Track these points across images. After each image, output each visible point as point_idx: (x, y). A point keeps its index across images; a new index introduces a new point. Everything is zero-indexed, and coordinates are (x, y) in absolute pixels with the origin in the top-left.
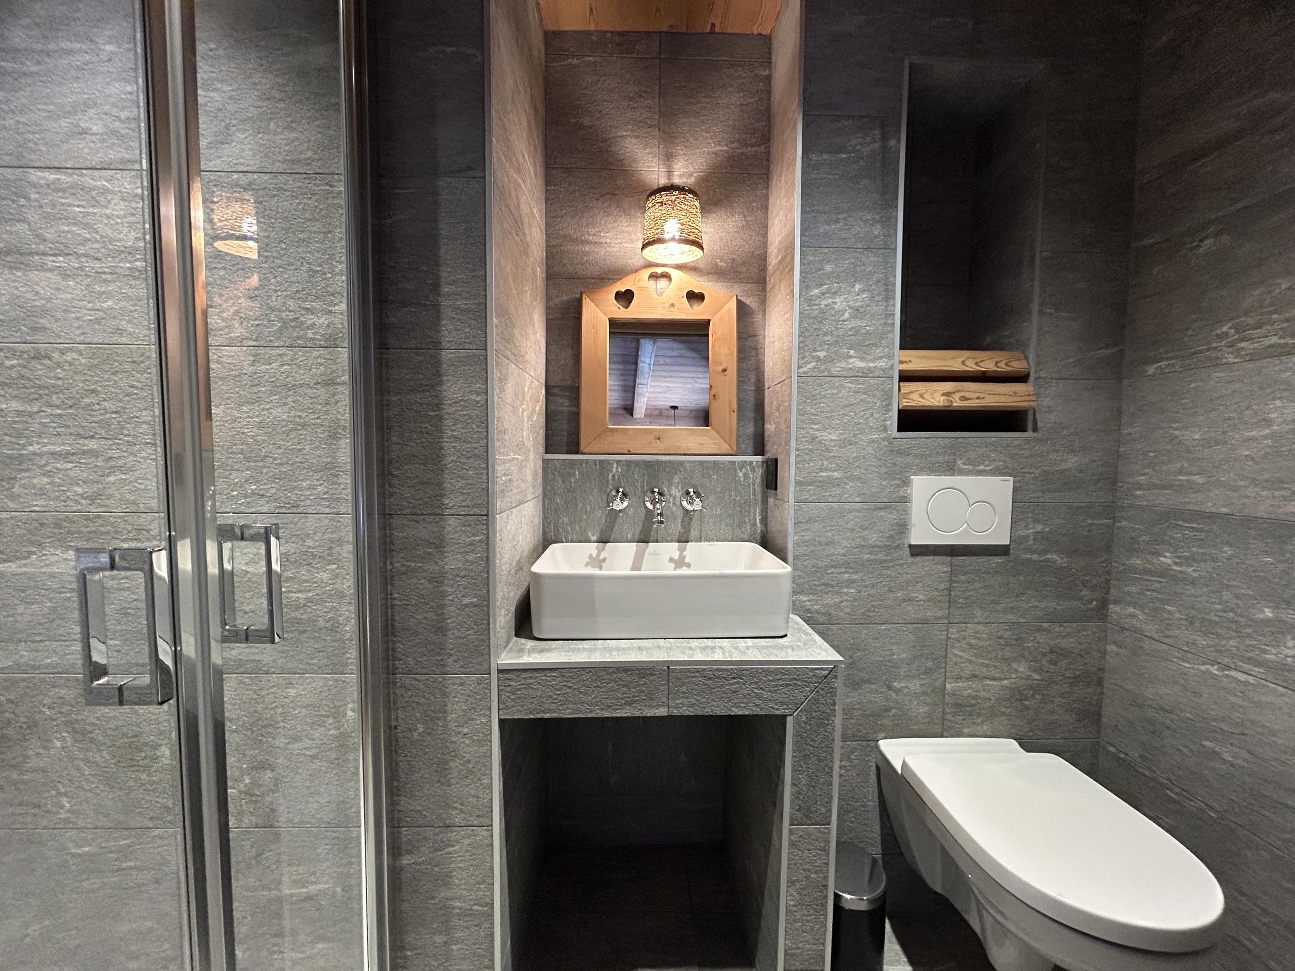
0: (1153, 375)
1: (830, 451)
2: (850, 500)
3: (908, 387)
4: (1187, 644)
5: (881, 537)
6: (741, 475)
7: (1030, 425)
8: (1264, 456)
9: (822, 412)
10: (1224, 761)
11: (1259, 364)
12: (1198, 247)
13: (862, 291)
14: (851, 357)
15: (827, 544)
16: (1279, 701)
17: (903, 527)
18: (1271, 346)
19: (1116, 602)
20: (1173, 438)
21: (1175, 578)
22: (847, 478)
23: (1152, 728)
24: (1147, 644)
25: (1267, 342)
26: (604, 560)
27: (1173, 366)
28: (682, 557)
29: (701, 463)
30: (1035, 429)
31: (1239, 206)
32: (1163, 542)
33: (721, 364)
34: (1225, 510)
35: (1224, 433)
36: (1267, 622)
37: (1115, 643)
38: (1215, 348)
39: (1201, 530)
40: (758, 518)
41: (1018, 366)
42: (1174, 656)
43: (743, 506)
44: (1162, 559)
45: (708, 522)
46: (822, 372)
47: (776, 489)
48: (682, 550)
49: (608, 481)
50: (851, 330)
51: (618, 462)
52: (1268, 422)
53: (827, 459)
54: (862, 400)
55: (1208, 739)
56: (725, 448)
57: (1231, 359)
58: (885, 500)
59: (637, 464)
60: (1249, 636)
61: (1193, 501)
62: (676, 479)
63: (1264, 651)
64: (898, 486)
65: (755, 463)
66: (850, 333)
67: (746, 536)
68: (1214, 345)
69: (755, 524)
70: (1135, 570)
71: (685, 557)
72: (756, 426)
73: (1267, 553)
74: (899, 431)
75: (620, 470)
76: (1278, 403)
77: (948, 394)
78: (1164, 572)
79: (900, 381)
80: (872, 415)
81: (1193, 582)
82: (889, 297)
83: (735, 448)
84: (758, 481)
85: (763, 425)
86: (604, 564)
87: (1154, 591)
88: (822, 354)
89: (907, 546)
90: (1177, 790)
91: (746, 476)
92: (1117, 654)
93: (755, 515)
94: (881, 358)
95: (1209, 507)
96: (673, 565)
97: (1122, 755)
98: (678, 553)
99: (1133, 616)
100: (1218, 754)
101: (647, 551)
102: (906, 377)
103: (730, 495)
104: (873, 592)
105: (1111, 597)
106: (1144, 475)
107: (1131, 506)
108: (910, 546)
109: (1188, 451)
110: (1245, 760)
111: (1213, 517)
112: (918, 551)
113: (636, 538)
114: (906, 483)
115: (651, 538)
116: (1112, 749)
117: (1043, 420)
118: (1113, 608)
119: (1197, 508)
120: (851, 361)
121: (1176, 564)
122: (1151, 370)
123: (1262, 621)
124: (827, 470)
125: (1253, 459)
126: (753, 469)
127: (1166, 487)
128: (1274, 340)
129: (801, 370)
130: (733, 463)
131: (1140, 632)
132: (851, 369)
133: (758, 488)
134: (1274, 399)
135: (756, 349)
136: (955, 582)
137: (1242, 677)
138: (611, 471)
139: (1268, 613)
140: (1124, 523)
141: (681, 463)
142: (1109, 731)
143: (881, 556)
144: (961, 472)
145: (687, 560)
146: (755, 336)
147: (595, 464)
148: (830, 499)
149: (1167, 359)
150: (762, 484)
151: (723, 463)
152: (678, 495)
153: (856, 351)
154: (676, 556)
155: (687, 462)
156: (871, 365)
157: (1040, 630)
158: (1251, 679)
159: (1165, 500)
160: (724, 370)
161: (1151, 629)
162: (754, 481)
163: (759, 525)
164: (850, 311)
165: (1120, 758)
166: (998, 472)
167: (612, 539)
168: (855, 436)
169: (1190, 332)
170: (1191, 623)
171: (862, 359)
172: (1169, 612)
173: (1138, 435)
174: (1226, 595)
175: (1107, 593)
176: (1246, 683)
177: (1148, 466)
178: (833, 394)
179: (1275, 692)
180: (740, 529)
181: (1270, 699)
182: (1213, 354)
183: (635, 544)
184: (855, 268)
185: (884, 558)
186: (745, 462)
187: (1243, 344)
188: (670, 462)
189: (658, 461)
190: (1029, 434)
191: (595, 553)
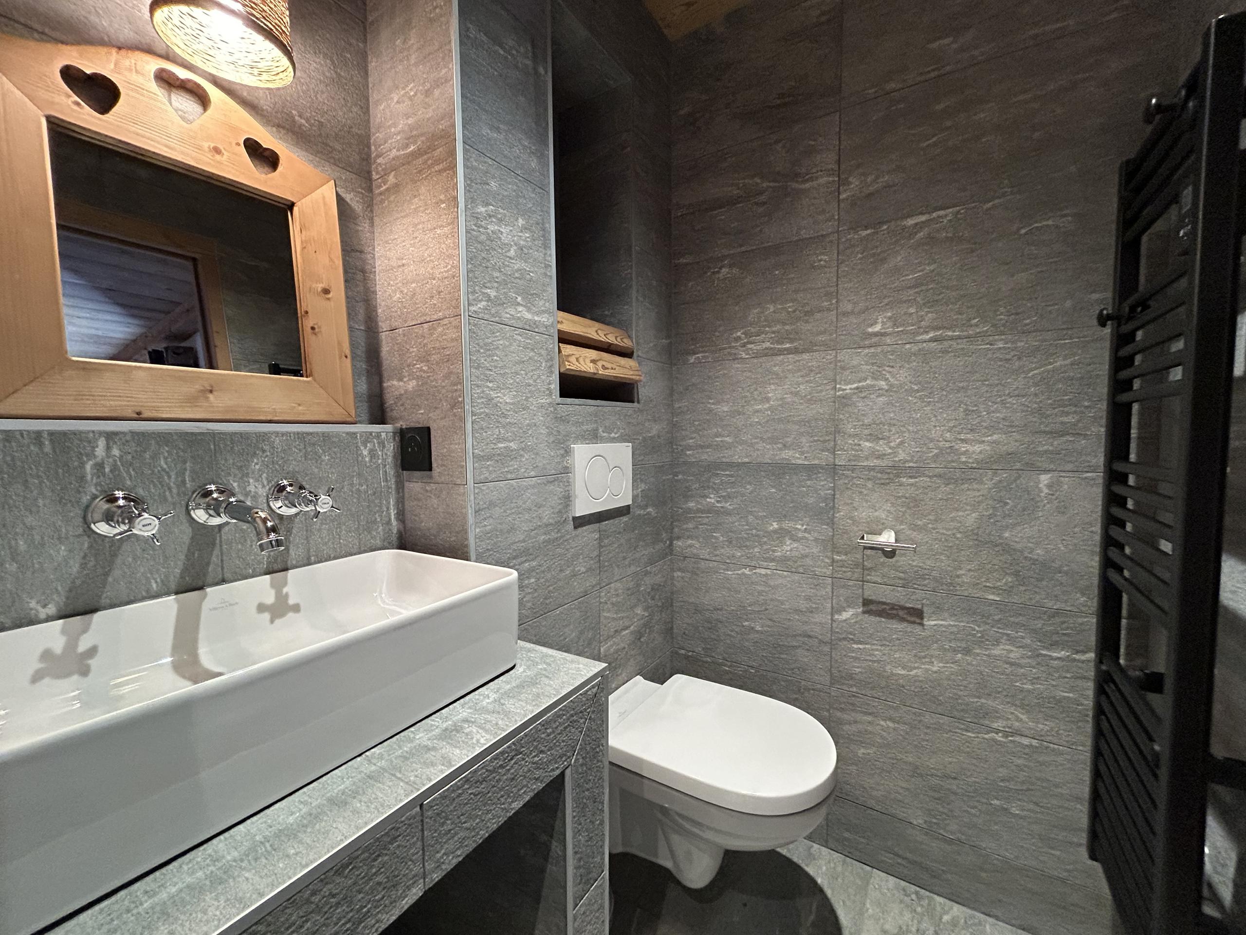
0: (693, 363)
1: (505, 416)
2: (526, 475)
3: (567, 349)
4: (729, 558)
5: (553, 513)
6: (365, 453)
7: (636, 399)
8: (767, 421)
9: (496, 367)
10: (757, 632)
11: (761, 360)
12: (718, 272)
13: (524, 229)
14: (519, 304)
15: (509, 532)
16: (784, 582)
17: (567, 500)
18: (766, 349)
19: (678, 538)
20: (711, 411)
21: (718, 512)
22: (523, 449)
23: (709, 626)
24: (703, 565)
25: (765, 345)
26: (92, 651)
27: (708, 357)
28: (281, 598)
29: (301, 436)
30: (638, 402)
31: (743, 249)
32: (708, 487)
33: (319, 281)
34: (746, 460)
35: (743, 406)
36: (775, 531)
37: (680, 570)
38: (734, 347)
39: (731, 476)
40: (393, 513)
41: (627, 343)
42: (720, 569)
43: (372, 498)
44: (708, 500)
45: (319, 530)
46: (493, 316)
47: (430, 469)
48: (278, 587)
49: (82, 478)
50: (517, 271)
51: (110, 436)
52: (768, 400)
53: (504, 427)
54: (530, 358)
55: (746, 620)
56: (339, 413)
57: (744, 355)
58: (553, 472)
59: (164, 438)
60: (765, 543)
61: (727, 456)
62: (256, 465)
63: (774, 551)
64: (562, 455)
65: (383, 435)
66: (517, 275)
67: (378, 542)
68: (733, 344)
69: (389, 522)
70: (690, 510)
71: (287, 595)
72: (369, 383)
73: (773, 487)
74: (561, 396)
75: (116, 452)
76: (773, 387)
77: (594, 361)
78: (710, 510)
79: (559, 342)
80: (539, 377)
81: (728, 513)
82: (546, 246)
83: (353, 413)
84: (390, 460)
85: (381, 382)
86: (93, 663)
87: (705, 524)
88: (493, 293)
89: (571, 519)
90: (729, 664)
91: (373, 454)
92: (683, 578)
93: (388, 509)
94: (544, 312)
95: (736, 459)
96: (267, 616)
97: (690, 654)
98: (273, 592)
99: (691, 546)
100: (753, 628)
101: (206, 605)
102: (565, 339)
103: (352, 484)
104: (549, 576)
105: (674, 535)
106: (692, 438)
107: (685, 463)
108: (574, 519)
109: (721, 420)
110: (769, 626)
111: (740, 465)
112: (580, 522)
113: (173, 586)
114: (568, 452)
115: (209, 579)
116: (683, 652)
117: (643, 392)
118: (678, 543)
119: (728, 460)
120: (520, 309)
121: (718, 502)
122: (692, 359)
123: (772, 531)
124: (505, 440)
125: (760, 424)
126: (382, 444)
127: (708, 447)
128: (768, 345)
129: (472, 308)
130: (353, 435)
131: (696, 557)
132: (519, 318)
133: (391, 472)
134: (770, 384)
135: (363, 271)
136: (603, 547)
137: (763, 571)
138: (91, 455)
139: (775, 525)
140: (680, 477)
141: (263, 437)
142: (679, 638)
143: (554, 535)
144: (602, 440)
145: (291, 601)
146: (361, 252)
147: (41, 445)
148: (509, 476)
149: (702, 352)
150: (396, 465)
151: (338, 435)
152: (262, 492)
153: (523, 299)
154: (270, 598)
155: (277, 434)
156: (536, 318)
157: (647, 573)
158: (769, 572)
159: (706, 456)
160: (326, 291)
161: (705, 553)
162: (384, 460)
163: (394, 522)
164: (515, 248)
165: (689, 656)
166: (622, 439)
167: (104, 601)
168: (527, 399)
169: (717, 334)
170: (731, 542)
171: (529, 310)
172: (716, 538)
173: (686, 409)
174: (751, 518)
175: (672, 533)
176: (766, 575)
177: (694, 432)
178: (505, 347)
179: (780, 576)
180: (369, 532)
181: (780, 581)
182: (733, 351)
183: (173, 597)
184: (518, 196)
185: (556, 536)
186: (371, 433)
187: (749, 346)
188: (242, 435)
189: (213, 435)
190: (636, 404)
191: (58, 644)
